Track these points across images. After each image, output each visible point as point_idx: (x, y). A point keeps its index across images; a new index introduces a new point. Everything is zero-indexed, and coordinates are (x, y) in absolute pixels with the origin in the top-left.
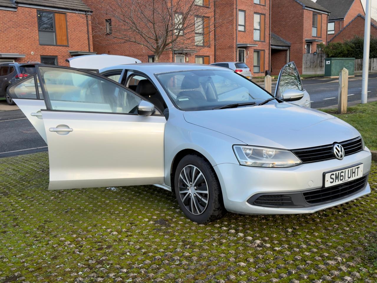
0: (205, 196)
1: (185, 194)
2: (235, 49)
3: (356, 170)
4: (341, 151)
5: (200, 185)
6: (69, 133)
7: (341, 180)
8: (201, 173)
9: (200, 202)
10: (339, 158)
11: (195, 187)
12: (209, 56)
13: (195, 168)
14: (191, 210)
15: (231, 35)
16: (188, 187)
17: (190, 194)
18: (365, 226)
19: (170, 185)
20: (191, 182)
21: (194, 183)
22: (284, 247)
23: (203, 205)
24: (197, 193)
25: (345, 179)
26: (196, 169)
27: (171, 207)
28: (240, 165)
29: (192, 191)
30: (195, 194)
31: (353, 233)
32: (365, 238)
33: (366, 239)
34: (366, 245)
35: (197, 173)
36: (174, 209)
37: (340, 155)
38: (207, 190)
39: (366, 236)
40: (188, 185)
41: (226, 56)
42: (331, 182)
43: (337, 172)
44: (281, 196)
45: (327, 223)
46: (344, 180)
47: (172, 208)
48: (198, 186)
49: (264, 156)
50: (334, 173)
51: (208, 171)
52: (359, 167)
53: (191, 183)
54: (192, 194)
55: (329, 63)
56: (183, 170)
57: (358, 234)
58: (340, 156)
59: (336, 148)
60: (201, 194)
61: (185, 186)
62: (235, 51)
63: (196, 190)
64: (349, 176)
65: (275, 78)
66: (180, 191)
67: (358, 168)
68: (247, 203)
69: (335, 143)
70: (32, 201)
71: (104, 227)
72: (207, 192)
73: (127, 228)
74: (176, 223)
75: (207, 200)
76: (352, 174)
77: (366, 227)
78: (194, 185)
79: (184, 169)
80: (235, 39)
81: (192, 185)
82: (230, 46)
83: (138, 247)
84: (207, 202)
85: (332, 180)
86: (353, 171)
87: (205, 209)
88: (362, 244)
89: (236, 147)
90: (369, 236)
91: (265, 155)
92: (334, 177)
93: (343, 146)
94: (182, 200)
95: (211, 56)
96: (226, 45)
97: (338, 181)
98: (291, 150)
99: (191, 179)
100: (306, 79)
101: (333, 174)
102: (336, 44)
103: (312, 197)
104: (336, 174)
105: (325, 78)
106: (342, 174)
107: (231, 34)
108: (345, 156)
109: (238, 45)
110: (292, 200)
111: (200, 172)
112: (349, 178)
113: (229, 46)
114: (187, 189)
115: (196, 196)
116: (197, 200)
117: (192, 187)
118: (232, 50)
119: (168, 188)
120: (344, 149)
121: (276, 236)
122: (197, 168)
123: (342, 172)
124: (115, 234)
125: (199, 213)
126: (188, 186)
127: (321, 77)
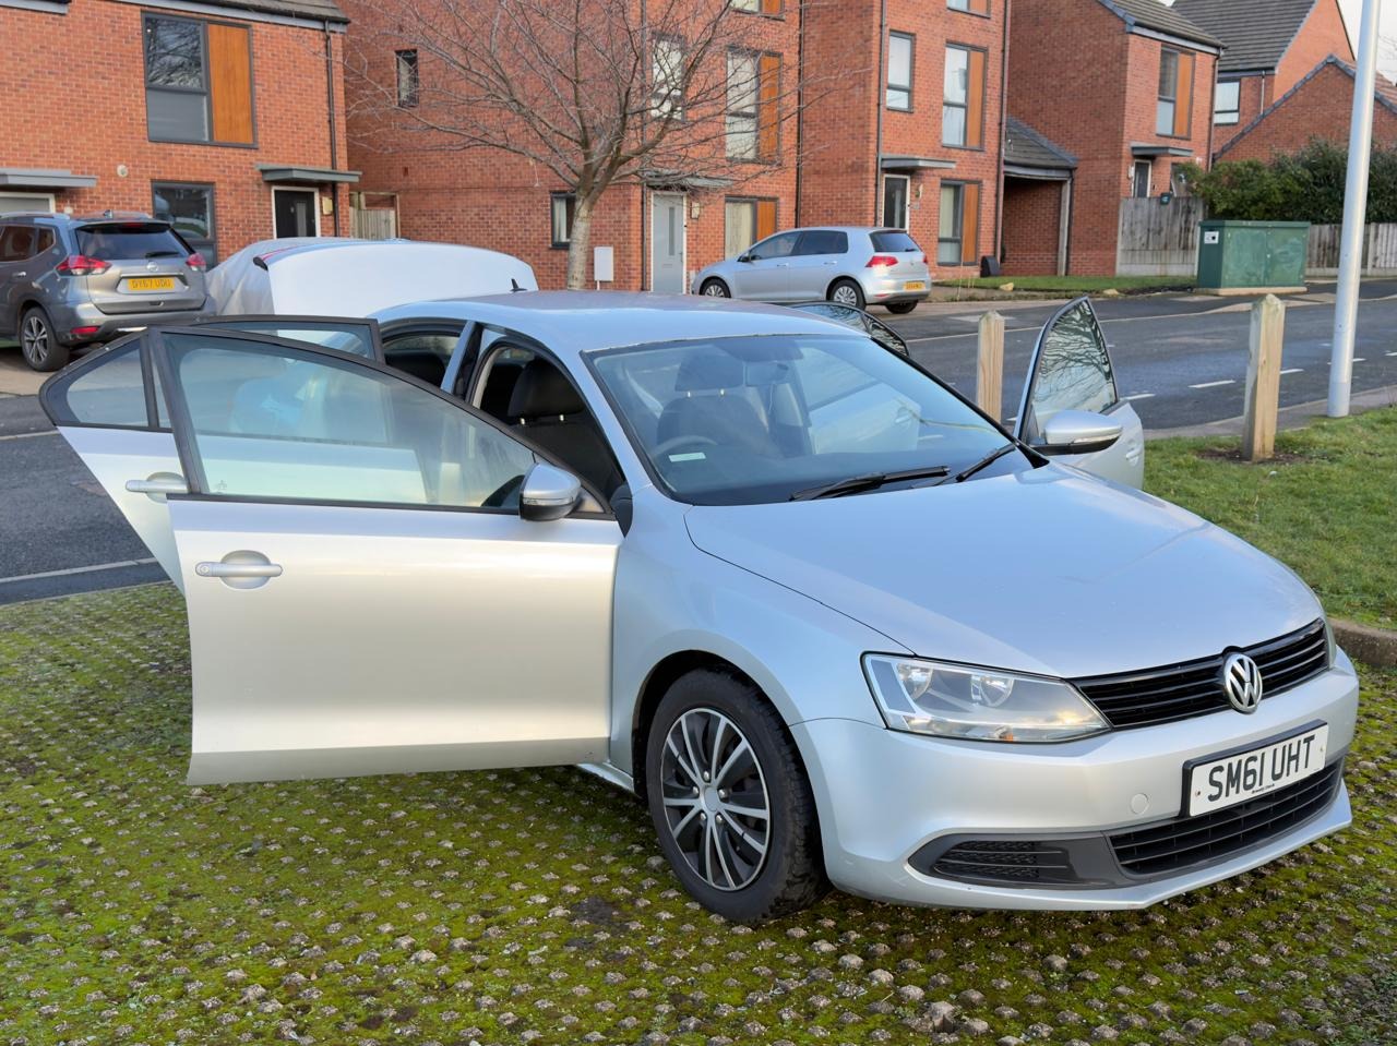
0: (758, 827)
1: (685, 810)
2: (873, 176)
3: (1304, 746)
4: (1252, 681)
5: (738, 786)
6: (266, 581)
7: (1247, 787)
8: (744, 744)
9: (738, 849)
10: (1244, 707)
11: (721, 791)
12: (774, 199)
13: (724, 721)
14: (702, 871)
15: (861, 122)
16: (695, 789)
17: (702, 811)
18: (1325, 947)
19: (630, 767)
20: (708, 769)
21: (716, 776)
22: (1037, 1033)
23: (750, 857)
24: (727, 811)
25: (1261, 784)
26: (728, 725)
27: (629, 848)
28: (888, 728)
29: (708, 803)
30: (719, 814)
31: (1284, 978)
32: (1325, 999)
33: (1329, 1007)
34: (1330, 1031)
35: (732, 741)
36: (640, 853)
37: (1245, 695)
38: (764, 808)
39: (1328, 994)
40: (697, 779)
41: (838, 199)
42: (1212, 798)
43: (1234, 761)
44: (1033, 845)
45: (1193, 932)
46: (1257, 787)
47: (633, 849)
48: (734, 791)
49: (974, 697)
50: (1224, 763)
51: (771, 740)
52: (1312, 738)
53: (706, 774)
54: (711, 815)
55: (1214, 238)
56: (680, 722)
57: (1303, 982)
58: (1246, 701)
59: (1234, 671)
60: (742, 819)
61: (685, 785)
62: (872, 183)
63: (724, 800)
64: (1278, 771)
65: (1014, 289)
66: (667, 796)
67: (1307, 741)
68: (908, 868)
69: (1231, 650)
70: (124, 803)
71: (388, 928)
72: (765, 814)
73: (471, 935)
74: (649, 915)
75: (763, 844)
76: (1289, 763)
77: (1331, 954)
78: (716, 782)
79: (683, 719)
80: (873, 138)
81: (709, 781)
82: (853, 163)
83: (508, 1018)
84: (762, 849)
85: (1215, 791)
86: (1290, 752)
87: (757, 872)
88: (1314, 1029)
89: (873, 662)
90: (1338, 992)
91: (976, 693)
92: (1221, 777)
93: (1259, 660)
94: (673, 829)
95: (782, 200)
96: (839, 159)
97: (1237, 792)
98: (1070, 681)
99: (710, 759)
100: (1130, 297)
101: (1220, 769)
102: (1243, 168)
103: (1143, 850)
104: (1230, 765)
105: (1196, 294)
106: (1251, 766)
107: (860, 118)
108: (1263, 698)
109: (883, 160)
110: (1071, 861)
111: (740, 740)
112: (1276, 777)
113: (850, 162)
114: (691, 795)
115: (725, 823)
116: (727, 837)
117: (709, 789)
118: (862, 179)
119: (623, 780)
120: (1263, 673)
121: (1008, 987)
122: (731, 723)
123: (1254, 759)
124: (427, 961)
125: (733, 886)
126: (696, 786)
127: (1185, 287)
